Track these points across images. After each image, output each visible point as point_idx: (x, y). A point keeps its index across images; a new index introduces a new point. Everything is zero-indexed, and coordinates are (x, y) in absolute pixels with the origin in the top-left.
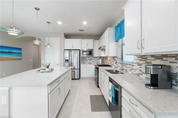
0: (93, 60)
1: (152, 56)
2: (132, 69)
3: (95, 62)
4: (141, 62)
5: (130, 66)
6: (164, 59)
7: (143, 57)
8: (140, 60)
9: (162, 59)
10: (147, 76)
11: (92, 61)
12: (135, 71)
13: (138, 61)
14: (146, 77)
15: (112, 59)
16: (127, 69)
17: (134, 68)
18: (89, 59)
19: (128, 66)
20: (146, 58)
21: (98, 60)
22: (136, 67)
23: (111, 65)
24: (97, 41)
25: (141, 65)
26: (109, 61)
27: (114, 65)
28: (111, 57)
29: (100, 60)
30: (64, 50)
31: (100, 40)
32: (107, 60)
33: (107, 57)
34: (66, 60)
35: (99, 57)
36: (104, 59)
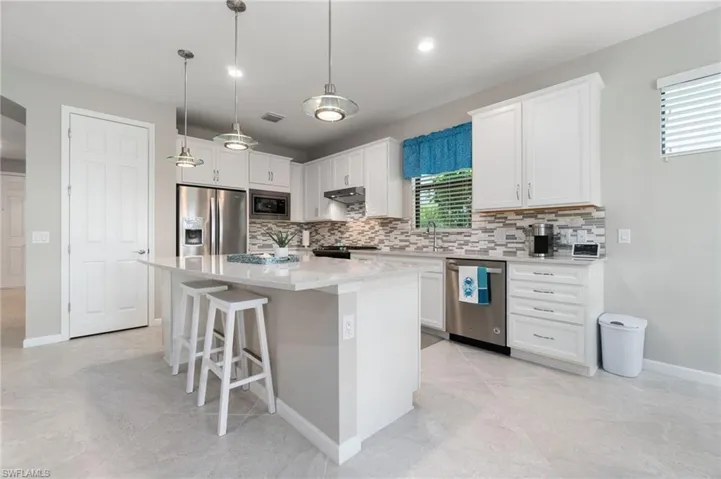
1: (518, 212)
2: (467, 243)
4: (492, 226)
6: (540, 216)
7: (498, 215)
8: (490, 222)
9: (536, 217)
10: (506, 249)
12: (475, 245)
13: (483, 225)
14: (504, 252)
15: (377, 228)
17: (473, 238)
18: (264, 230)
20: (506, 218)
22: (480, 236)
23: (372, 244)
24: (299, 167)
25: (492, 231)
26: (355, 234)
27: (387, 243)
28: (373, 223)
29: (306, 234)
30: (178, 185)
31: (319, 164)
32: (342, 233)
33: (344, 223)
34: (189, 233)
35: (299, 224)
36: (316, 230)
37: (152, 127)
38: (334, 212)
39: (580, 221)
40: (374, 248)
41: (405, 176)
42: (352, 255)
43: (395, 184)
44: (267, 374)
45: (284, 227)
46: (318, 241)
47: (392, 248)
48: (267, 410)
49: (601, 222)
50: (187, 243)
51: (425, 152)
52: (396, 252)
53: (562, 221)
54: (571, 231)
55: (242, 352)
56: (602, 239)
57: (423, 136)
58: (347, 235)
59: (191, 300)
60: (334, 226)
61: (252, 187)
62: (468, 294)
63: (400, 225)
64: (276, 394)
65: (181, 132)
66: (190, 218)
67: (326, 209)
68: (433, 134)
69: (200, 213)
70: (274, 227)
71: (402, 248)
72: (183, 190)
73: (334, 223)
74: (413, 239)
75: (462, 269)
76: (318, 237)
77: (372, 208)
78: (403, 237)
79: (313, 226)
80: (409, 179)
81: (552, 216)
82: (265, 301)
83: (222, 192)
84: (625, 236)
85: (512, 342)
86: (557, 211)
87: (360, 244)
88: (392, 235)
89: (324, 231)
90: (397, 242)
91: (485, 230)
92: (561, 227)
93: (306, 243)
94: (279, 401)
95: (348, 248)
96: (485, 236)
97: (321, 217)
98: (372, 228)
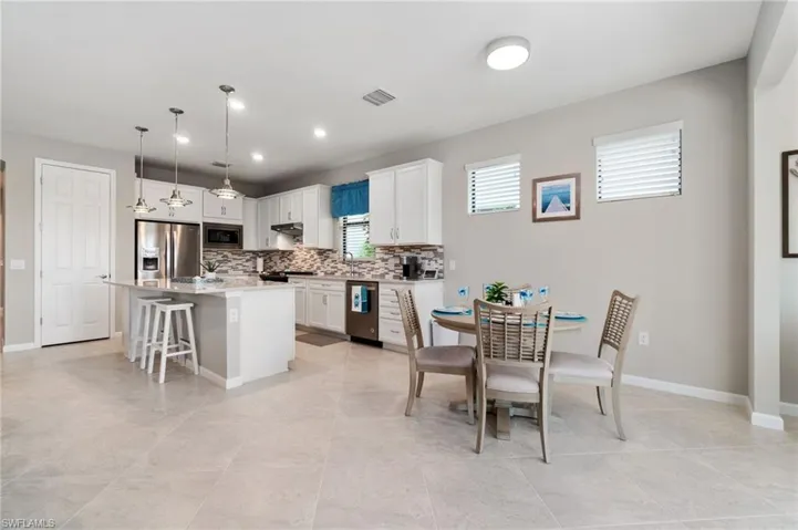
0: (233, 263)
1: (401, 247)
2: (372, 269)
3: (240, 267)
4: (386, 257)
5: (368, 265)
6: (411, 250)
7: (389, 249)
8: (385, 254)
11: (230, 264)
13: (382, 256)
15: (316, 256)
16: (361, 271)
17: (376, 266)
18: (220, 257)
19: (364, 265)
20: (394, 251)
21: (247, 261)
22: (380, 264)
23: (312, 270)
24: (252, 202)
25: (387, 260)
26: (299, 261)
27: (322, 269)
28: (312, 252)
29: (260, 261)
30: (137, 221)
31: (270, 200)
32: (291, 260)
33: (291, 252)
34: (147, 261)
35: (254, 252)
36: (270, 258)
37: (113, 172)
38: (281, 243)
39: (431, 254)
40: (311, 274)
41: (335, 214)
42: (289, 280)
43: (327, 221)
44: (193, 351)
45: (239, 255)
46: (271, 267)
47: (326, 273)
48: (193, 373)
49: (441, 256)
50: (144, 269)
51: (345, 197)
52: (329, 277)
53: (424, 254)
54: (427, 261)
55: (180, 341)
56: (441, 267)
57: (344, 185)
58: (294, 262)
59: (144, 308)
60: (285, 254)
61: (206, 221)
62: (357, 305)
63: (331, 255)
64: (199, 364)
65: (139, 176)
66: (148, 247)
67: (275, 240)
68: (350, 184)
69: (158, 244)
70: (230, 255)
71: (333, 273)
72: (142, 224)
73: (284, 252)
74: (340, 266)
75: (354, 287)
76: (272, 264)
77: (309, 240)
78: (332, 265)
79: (268, 255)
80: (338, 218)
81: (418, 251)
82: (192, 305)
83: (179, 226)
84: (453, 265)
85: (381, 338)
86: (422, 248)
87: (304, 270)
88: (326, 263)
89: (276, 258)
90: (329, 268)
91: (383, 260)
92: (423, 258)
93: (260, 269)
94: (201, 368)
95: (287, 273)
96: (383, 264)
97: (271, 247)
98: (312, 256)
